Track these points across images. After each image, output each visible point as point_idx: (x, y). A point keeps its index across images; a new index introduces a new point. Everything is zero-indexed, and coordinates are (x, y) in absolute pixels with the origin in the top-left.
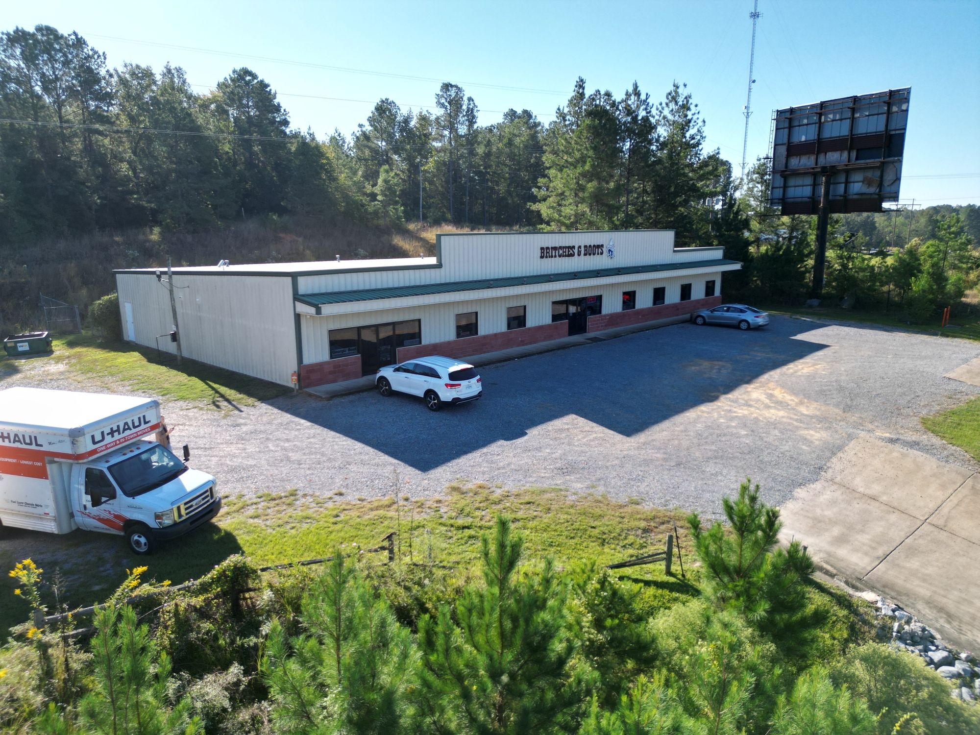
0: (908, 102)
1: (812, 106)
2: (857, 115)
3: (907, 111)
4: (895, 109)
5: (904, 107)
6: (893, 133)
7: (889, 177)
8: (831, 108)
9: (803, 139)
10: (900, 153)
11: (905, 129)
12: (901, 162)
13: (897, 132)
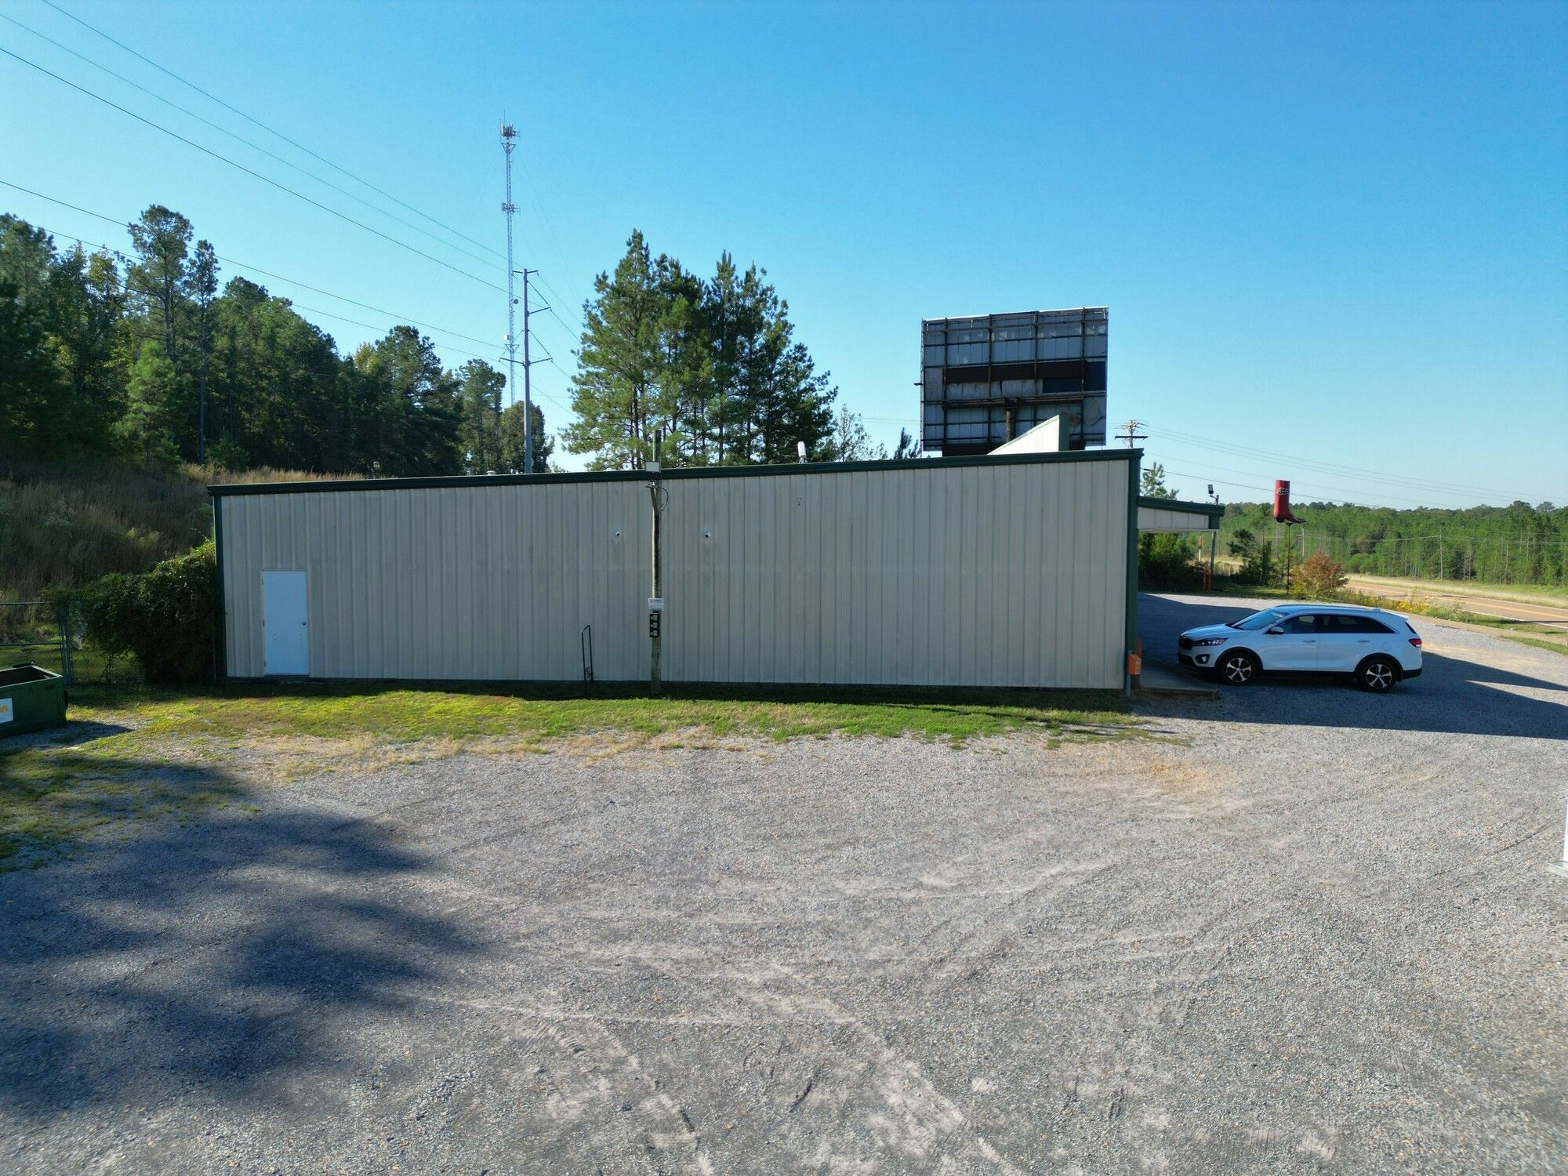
0: (1106, 325)
1: (976, 320)
2: (1041, 335)
3: (1105, 335)
4: (1089, 331)
5: (1101, 330)
6: (1090, 360)
7: (1090, 414)
8: (1002, 323)
9: (966, 362)
10: (1102, 385)
11: (1106, 357)
12: (1104, 396)
13: (1095, 360)
